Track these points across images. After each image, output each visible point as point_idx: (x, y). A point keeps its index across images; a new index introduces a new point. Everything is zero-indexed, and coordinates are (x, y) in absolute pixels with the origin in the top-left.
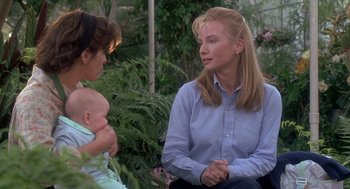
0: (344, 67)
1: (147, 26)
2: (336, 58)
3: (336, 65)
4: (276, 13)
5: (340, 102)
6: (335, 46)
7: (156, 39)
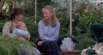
0: (78, 16)
1: (35, 6)
2: (76, 14)
3: (76, 16)
4: (64, 4)
5: (77, 24)
6: (76, 11)
7: (37, 9)
